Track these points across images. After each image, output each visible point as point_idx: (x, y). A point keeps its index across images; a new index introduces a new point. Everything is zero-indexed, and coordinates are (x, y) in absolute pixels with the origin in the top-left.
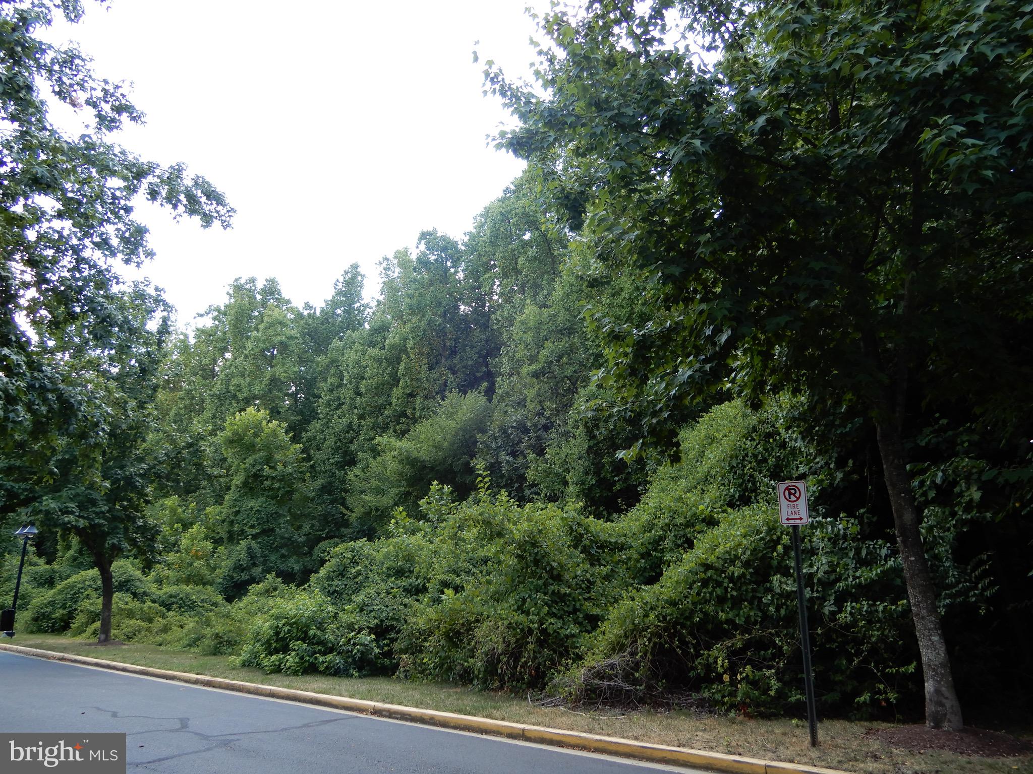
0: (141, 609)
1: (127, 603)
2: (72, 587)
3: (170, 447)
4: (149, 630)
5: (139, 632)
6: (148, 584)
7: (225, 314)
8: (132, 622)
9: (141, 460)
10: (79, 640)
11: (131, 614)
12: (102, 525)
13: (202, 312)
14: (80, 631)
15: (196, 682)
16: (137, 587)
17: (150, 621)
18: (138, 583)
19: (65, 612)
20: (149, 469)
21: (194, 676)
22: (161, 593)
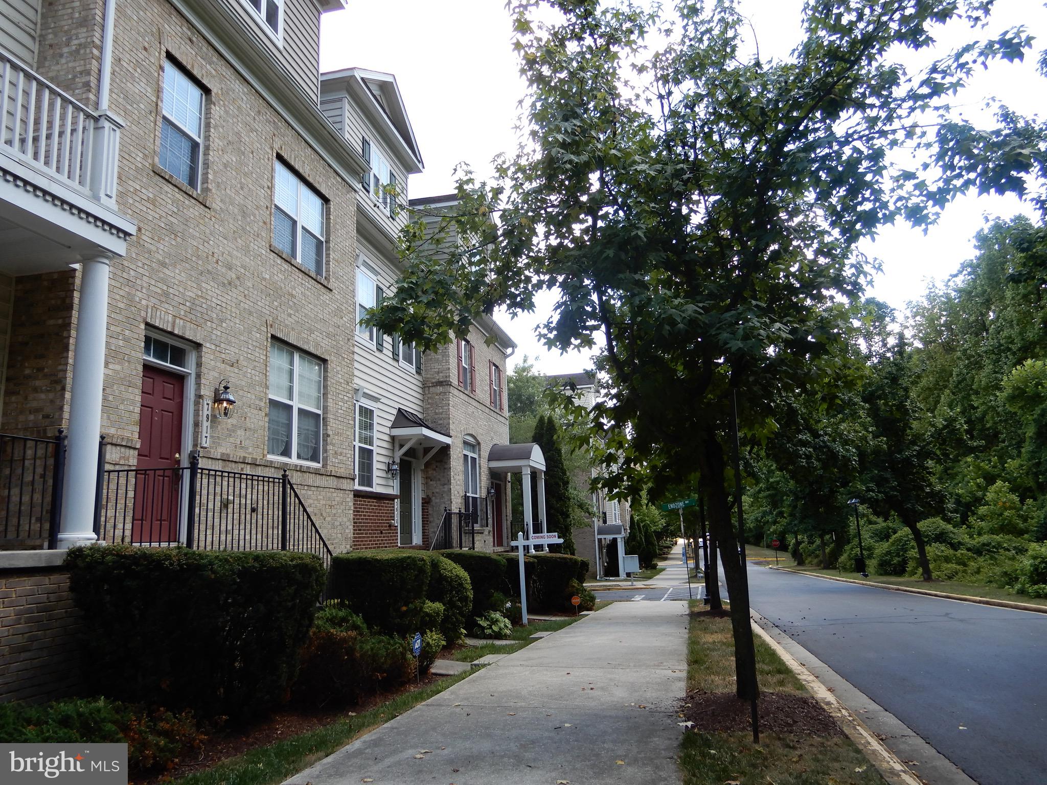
0: (955, 555)
1: (943, 551)
2: (900, 540)
3: (933, 430)
4: (965, 571)
5: (957, 573)
6: (961, 534)
7: (978, 266)
8: (949, 566)
9: (913, 443)
10: (913, 578)
11: (947, 560)
12: (896, 496)
13: (955, 272)
14: (913, 573)
15: (980, 602)
16: (952, 539)
17: (965, 565)
18: (951, 535)
19: (900, 559)
20: (921, 450)
21: (978, 598)
22: (974, 542)
